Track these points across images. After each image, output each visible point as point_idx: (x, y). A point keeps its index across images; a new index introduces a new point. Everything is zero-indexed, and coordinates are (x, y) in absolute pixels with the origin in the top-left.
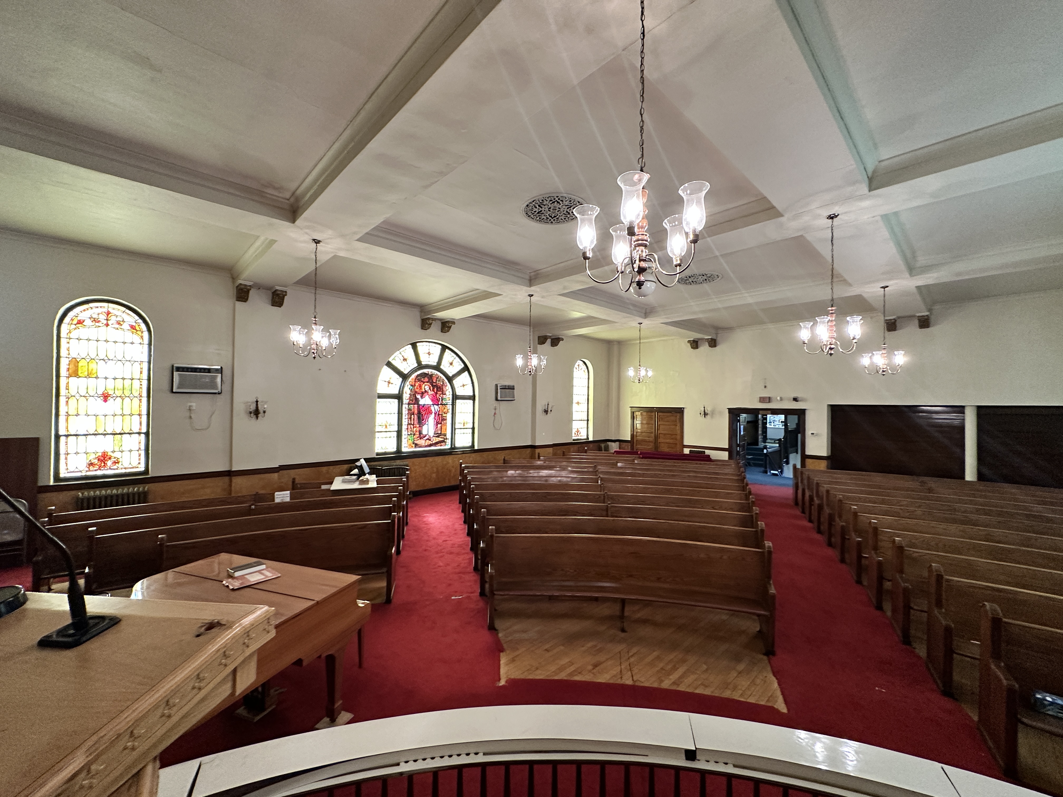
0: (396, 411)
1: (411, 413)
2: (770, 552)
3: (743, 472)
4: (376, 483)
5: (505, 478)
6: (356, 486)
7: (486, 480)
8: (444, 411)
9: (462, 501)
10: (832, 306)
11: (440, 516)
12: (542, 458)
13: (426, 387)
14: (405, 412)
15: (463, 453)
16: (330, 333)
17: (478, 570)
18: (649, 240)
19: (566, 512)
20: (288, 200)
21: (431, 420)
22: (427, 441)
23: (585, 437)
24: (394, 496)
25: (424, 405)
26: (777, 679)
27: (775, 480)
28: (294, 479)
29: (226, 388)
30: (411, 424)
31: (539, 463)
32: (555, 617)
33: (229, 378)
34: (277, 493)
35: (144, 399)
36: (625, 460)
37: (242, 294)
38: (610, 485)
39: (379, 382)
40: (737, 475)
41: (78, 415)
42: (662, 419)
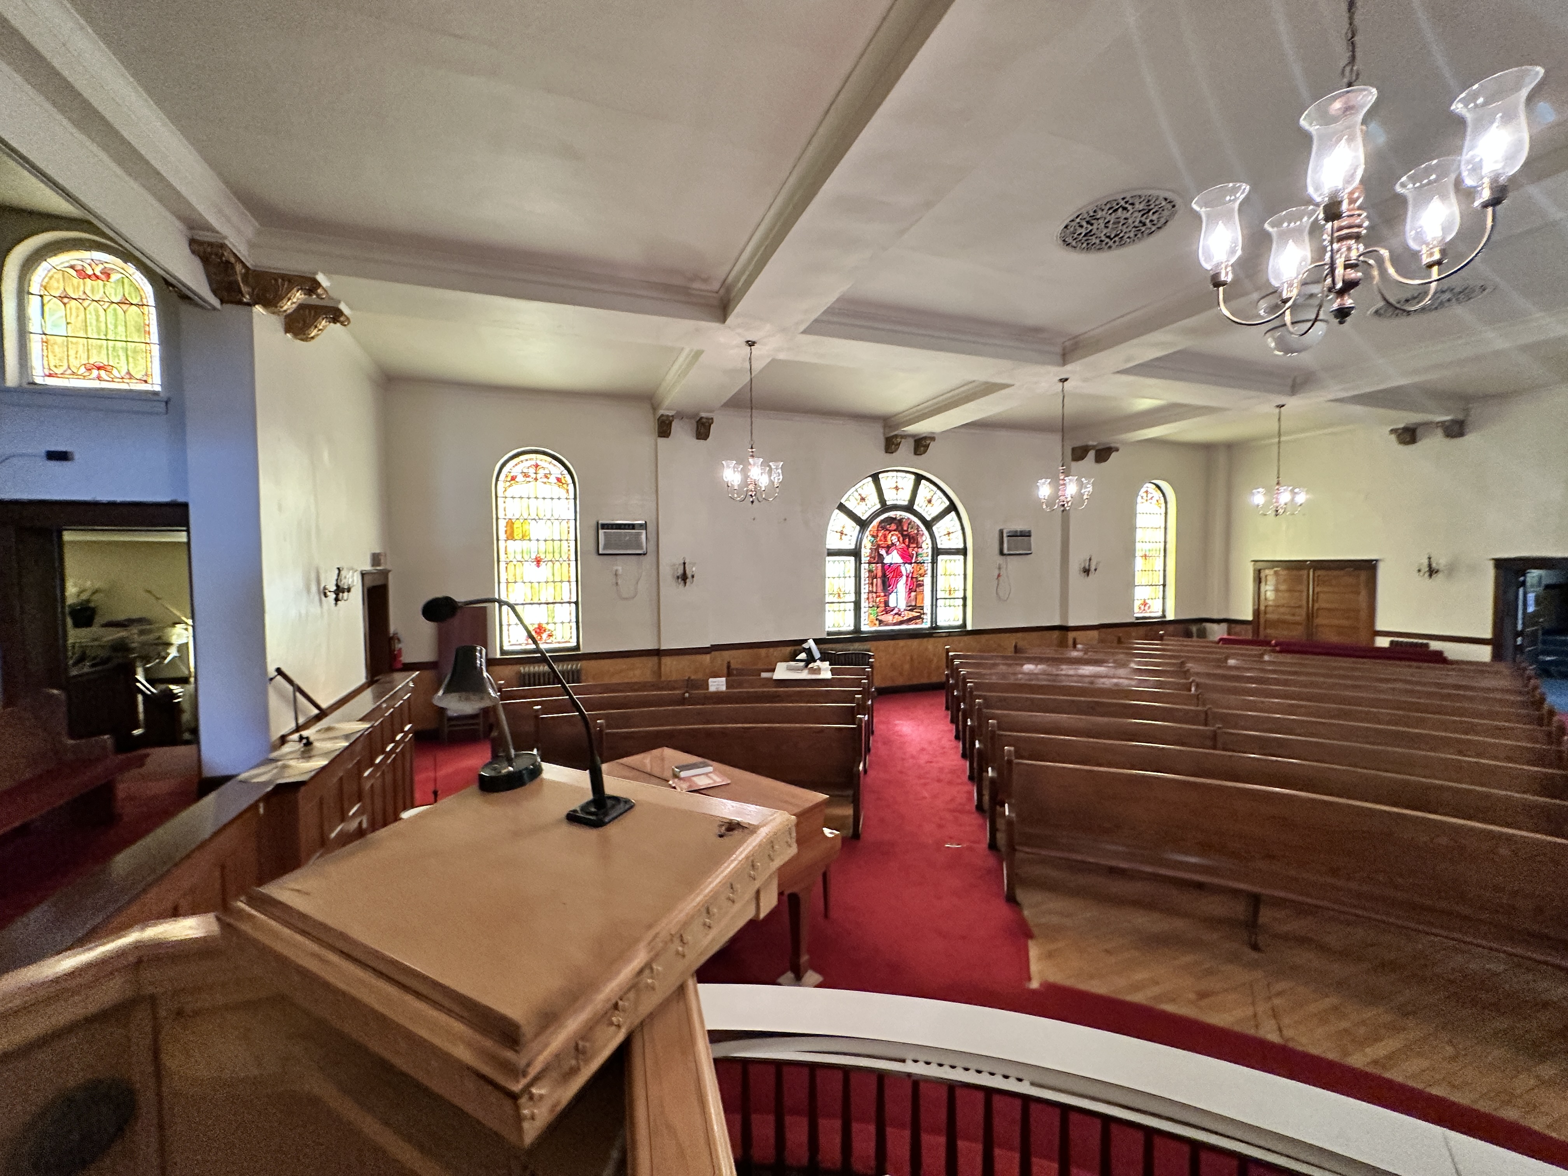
0: (853, 574)
1: (872, 576)
3: (1535, 688)
4: (828, 672)
5: (1020, 676)
6: (804, 675)
7: (990, 677)
8: (920, 572)
9: (952, 706)
12: (1079, 646)
13: (893, 538)
14: (864, 574)
15: (950, 634)
16: (770, 466)
17: (985, 811)
18: (1365, 224)
20: (717, 292)
21: (901, 586)
22: (896, 616)
23: (1160, 614)
24: (859, 693)
25: (891, 564)
28: (729, 663)
29: (652, 548)
30: (873, 592)
31: (1075, 654)
32: (1119, 901)
33: (654, 535)
34: (711, 680)
35: (573, 564)
36: (1242, 655)
37: (664, 428)
38: (1215, 696)
39: (828, 532)
40: (1520, 693)
41: (515, 582)
42: (1324, 581)
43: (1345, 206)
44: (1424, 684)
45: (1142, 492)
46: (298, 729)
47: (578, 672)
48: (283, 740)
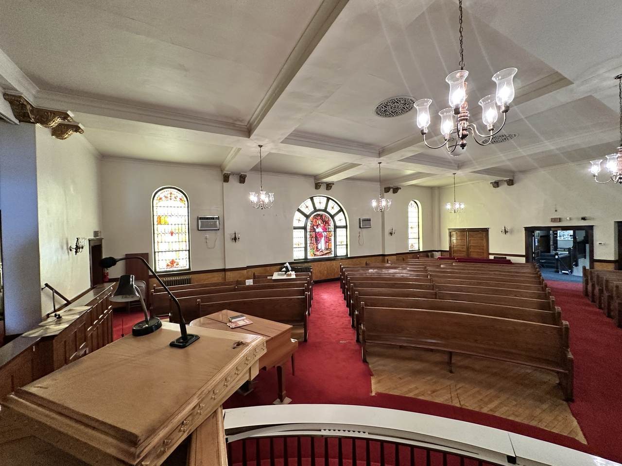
0: (304, 236)
1: (311, 237)
2: (567, 329)
3: (538, 272)
4: (295, 276)
5: (367, 274)
6: (285, 277)
7: (356, 275)
8: (330, 235)
9: (343, 287)
10: (621, 146)
11: (330, 295)
12: (389, 262)
13: (319, 222)
14: (308, 236)
15: (342, 259)
16: (269, 195)
17: (355, 327)
18: (469, 116)
20: (246, 126)
21: (323, 241)
22: (321, 252)
23: (418, 249)
24: (306, 283)
25: (319, 232)
26: (576, 419)
27: (565, 277)
28: (254, 273)
29: (221, 227)
31: (388, 265)
32: (404, 359)
33: (222, 222)
34: (246, 280)
35: (187, 234)
36: (445, 263)
37: (226, 178)
38: (436, 279)
39: (294, 220)
40: (534, 274)
41: (162, 242)
42: (472, 236)
43: (460, 110)
44: (504, 272)
45: (410, 204)
46: (55, 311)
47: (190, 279)
48: (48, 316)
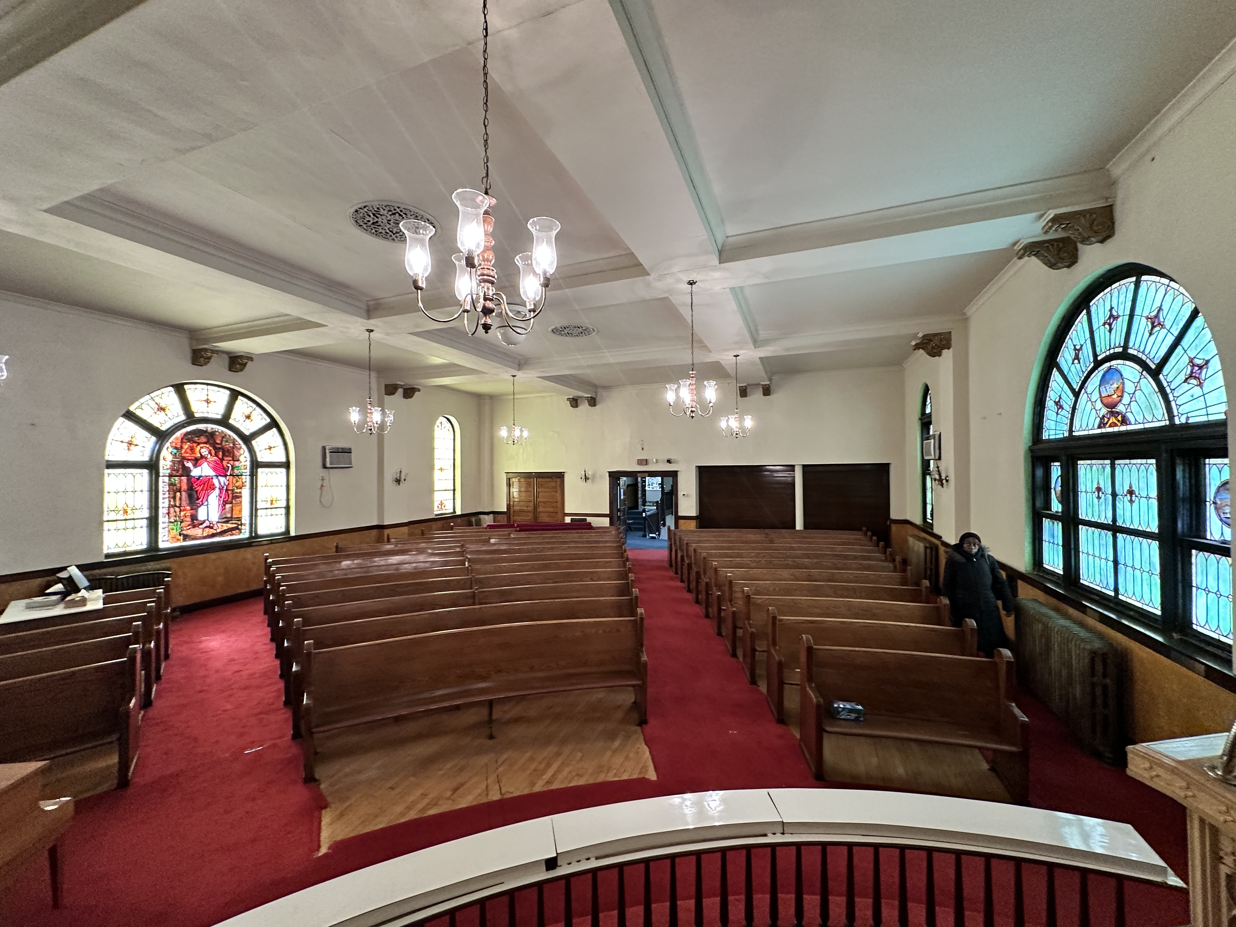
0: (146, 488)
2: (642, 619)
3: (622, 538)
4: (101, 601)
5: (336, 572)
6: (59, 611)
7: (307, 577)
8: (237, 484)
10: (693, 370)
11: (230, 637)
12: (392, 540)
13: (202, 450)
14: (163, 488)
17: (288, 704)
19: (421, 607)
21: (213, 499)
22: (207, 530)
25: (200, 477)
26: (649, 747)
27: (652, 543)
30: (176, 506)
31: (389, 547)
36: (499, 535)
38: (479, 566)
39: (109, 441)
40: (616, 542)
42: (541, 485)
45: (438, 423)
